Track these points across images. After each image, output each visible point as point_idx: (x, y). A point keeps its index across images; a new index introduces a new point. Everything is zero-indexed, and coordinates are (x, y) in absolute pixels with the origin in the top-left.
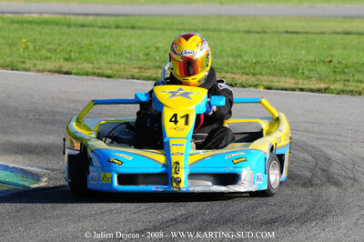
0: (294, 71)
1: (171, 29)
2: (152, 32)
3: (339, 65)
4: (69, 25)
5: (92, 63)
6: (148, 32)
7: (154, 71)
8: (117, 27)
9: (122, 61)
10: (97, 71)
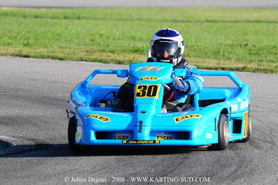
0: (216, 54)
1: (111, 19)
2: (95, 22)
3: (253, 48)
4: (25, 17)
5: (47, 48)
6: (92, 21)
7: (99, 54)
8: (66, 18)
9: (72, 46)
10: (52, 55)
